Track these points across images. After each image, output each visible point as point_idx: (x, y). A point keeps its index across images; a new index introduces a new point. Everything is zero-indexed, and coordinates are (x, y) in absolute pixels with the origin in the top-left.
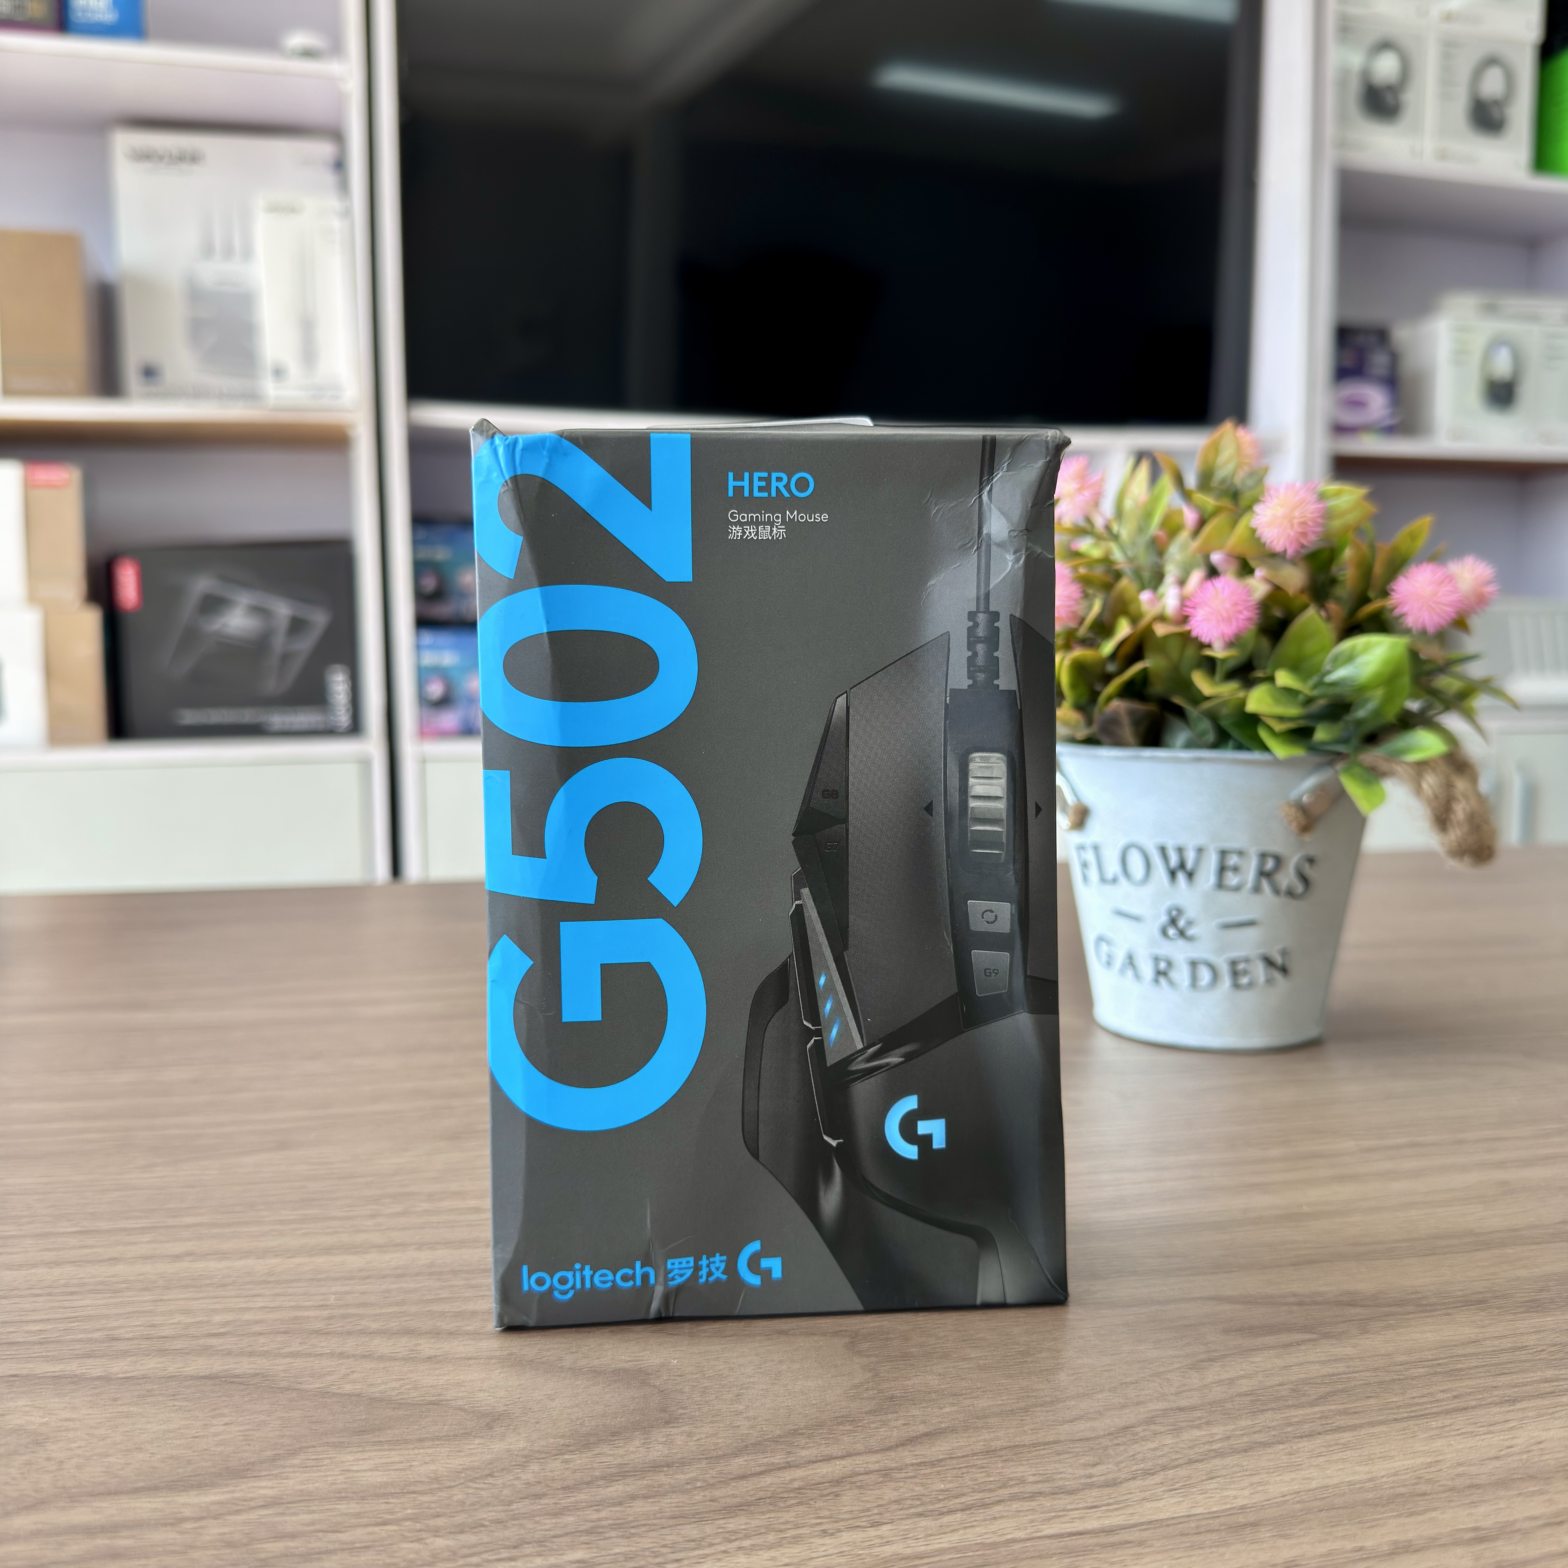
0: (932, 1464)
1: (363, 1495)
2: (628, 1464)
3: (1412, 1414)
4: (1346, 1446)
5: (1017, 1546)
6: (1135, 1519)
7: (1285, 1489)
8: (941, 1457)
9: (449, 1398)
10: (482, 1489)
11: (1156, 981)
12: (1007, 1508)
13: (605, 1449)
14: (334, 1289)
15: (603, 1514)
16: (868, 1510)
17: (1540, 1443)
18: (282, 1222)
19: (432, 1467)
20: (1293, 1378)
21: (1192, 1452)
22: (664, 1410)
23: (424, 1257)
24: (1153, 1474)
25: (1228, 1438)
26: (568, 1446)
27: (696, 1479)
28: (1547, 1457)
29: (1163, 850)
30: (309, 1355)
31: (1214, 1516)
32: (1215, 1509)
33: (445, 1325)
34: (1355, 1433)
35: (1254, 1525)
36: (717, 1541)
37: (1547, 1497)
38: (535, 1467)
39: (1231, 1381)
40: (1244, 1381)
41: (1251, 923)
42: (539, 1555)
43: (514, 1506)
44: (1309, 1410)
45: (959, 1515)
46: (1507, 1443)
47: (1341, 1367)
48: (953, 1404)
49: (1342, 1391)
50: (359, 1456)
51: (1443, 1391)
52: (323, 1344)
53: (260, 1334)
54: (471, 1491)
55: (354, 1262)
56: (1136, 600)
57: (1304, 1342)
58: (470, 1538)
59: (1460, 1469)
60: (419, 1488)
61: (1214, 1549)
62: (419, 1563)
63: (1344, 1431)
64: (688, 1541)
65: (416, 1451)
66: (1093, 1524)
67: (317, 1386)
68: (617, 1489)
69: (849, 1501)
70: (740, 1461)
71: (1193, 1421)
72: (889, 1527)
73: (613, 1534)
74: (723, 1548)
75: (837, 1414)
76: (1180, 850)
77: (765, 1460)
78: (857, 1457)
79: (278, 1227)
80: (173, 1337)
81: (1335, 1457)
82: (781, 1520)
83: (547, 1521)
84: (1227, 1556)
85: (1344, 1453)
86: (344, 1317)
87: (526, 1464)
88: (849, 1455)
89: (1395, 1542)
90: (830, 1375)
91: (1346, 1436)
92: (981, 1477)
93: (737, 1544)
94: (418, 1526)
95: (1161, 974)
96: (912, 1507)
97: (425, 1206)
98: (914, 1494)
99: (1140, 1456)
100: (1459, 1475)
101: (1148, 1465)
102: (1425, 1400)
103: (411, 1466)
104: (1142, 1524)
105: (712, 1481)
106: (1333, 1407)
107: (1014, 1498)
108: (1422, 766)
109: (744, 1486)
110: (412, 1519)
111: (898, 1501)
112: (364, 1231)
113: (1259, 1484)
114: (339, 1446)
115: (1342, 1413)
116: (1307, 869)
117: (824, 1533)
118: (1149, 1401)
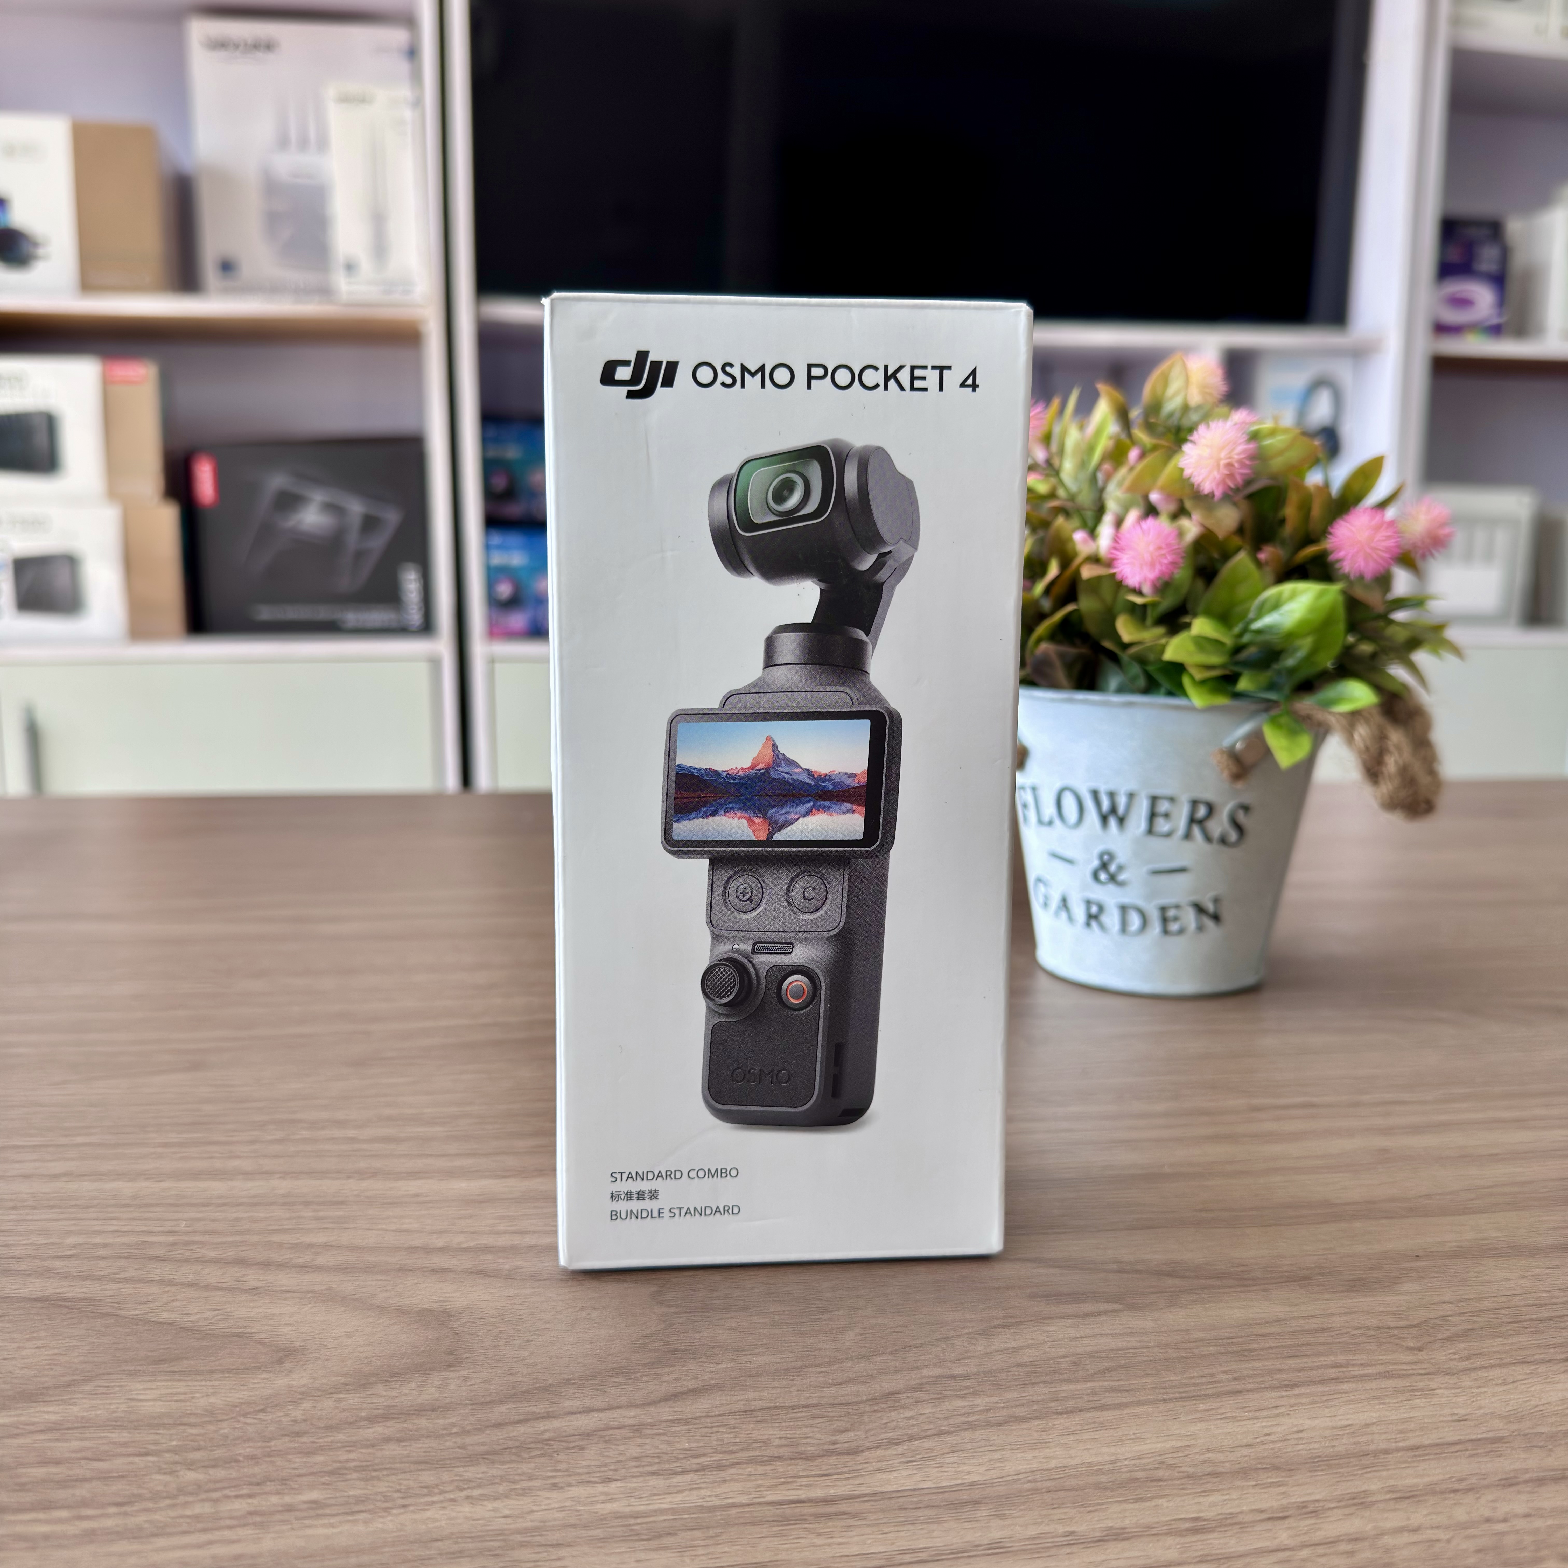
0: (687, 1422)
1: (138, 1424)
2: (397, 1406)
3: (1184, 1395)
4: (1102, 1426)
5: (734, 1511)
6: (863, 1490)
7: (1022, 1467)
8: (698, 1415)
9: (253, 1330)
10: (250, 1424)
11: (1088, 924)
12: (740, 1471)
13: (380, 1389)
14: (187, 1215)
15: (352, 1456)
16: (605, 1465)
17: (1301, 1431)
19: (212, 1400)
20: (1079, 1350)
21: (945, 1423)
22: (451, 1353)
23: (283, 1186)
24: (897, 1444)
25: (988, 1410)
26: (347, 1385)
27: (453, 1425)
28: (1301, 1447)
29: (1095, 794)
30: (141, 1281)
31: (940, 1490)
32: (944, 1484)
33: (278, 1256)
34: (1118, 1412)
35: (976, 1503)
36: (451, 1488)
37: (1282, 1489)
38: (307, 1405)
39: (1016, 1350)
40: (1028, 1351)
41: (1182, 870)
42: (278, 1493)
43: (272, 1443)
44: (1079, 1386)
45: (689, 1477)
46: (1266, 1431)
47: (1133, 1341)
48: (732, 1360)
49: (1124, 1366)
50: (149, 1385)
51: (1225, 1372)
52: (158, 1271)
53: (103, 1258)
54: (239, 1426)
55: (217, 1187)
56: (1070, 539)
57: (1106, 1312)
58: (219, 1473)
59: (1208, 1456)
60: (192, 1420)
61: (925, 1526)
62: (165, 1494)
63: (1108, 1409)
64: (422, 1487)
65: (203, 1383)
66: (818, 1493)
67: (137, 1312)
68: (376, 1431)
69: (592, 1455)
70: (503, 1408)
71: (960, 1390)
72: (619, 1484)
73: (355, 1475)
74: (452, 1497)
75: (615, 1366)
76: (1112, 795)
77: (528, 1409)
78: (617, 1411)
79: (160, 1150)
80: (22, 1258)
81: (1086, 1436)
82: (519, 1471)
83: (297, 1460)
84: (935, 1534)
85: (1097, 1433)
86: (187, 1243)
87: (300, 1401)
88: (611, 1408)
89: (1111, 1528)
90: (624, 1325)
91: (1108, 1415)
92: (727, 1437)
93: (465, 1493)
94: (176, 1458)
95: (1093, 918)
96: (650, 1464)
97: (305, 1134)
98: (657, 1451)
99: (892, 1425)
100: (1203, 1462)
101: (896, 1435)
102: (1204, 1380)
103: (193, 1398)
104: (865, 1495)
105: (468, 1428)
106: (1106, 1384)
107: (751, 1461)
108: (1355, 716)
109: (498, 1435)
110: (173, 1451)
111: (636, 1458)
112: (239, 1157)
113: (1000, 1460)
114: (133, 1374)
115: (1113, 1390)
116: (1241, 817)
117: (555, 1487)
118: (926, 1366)
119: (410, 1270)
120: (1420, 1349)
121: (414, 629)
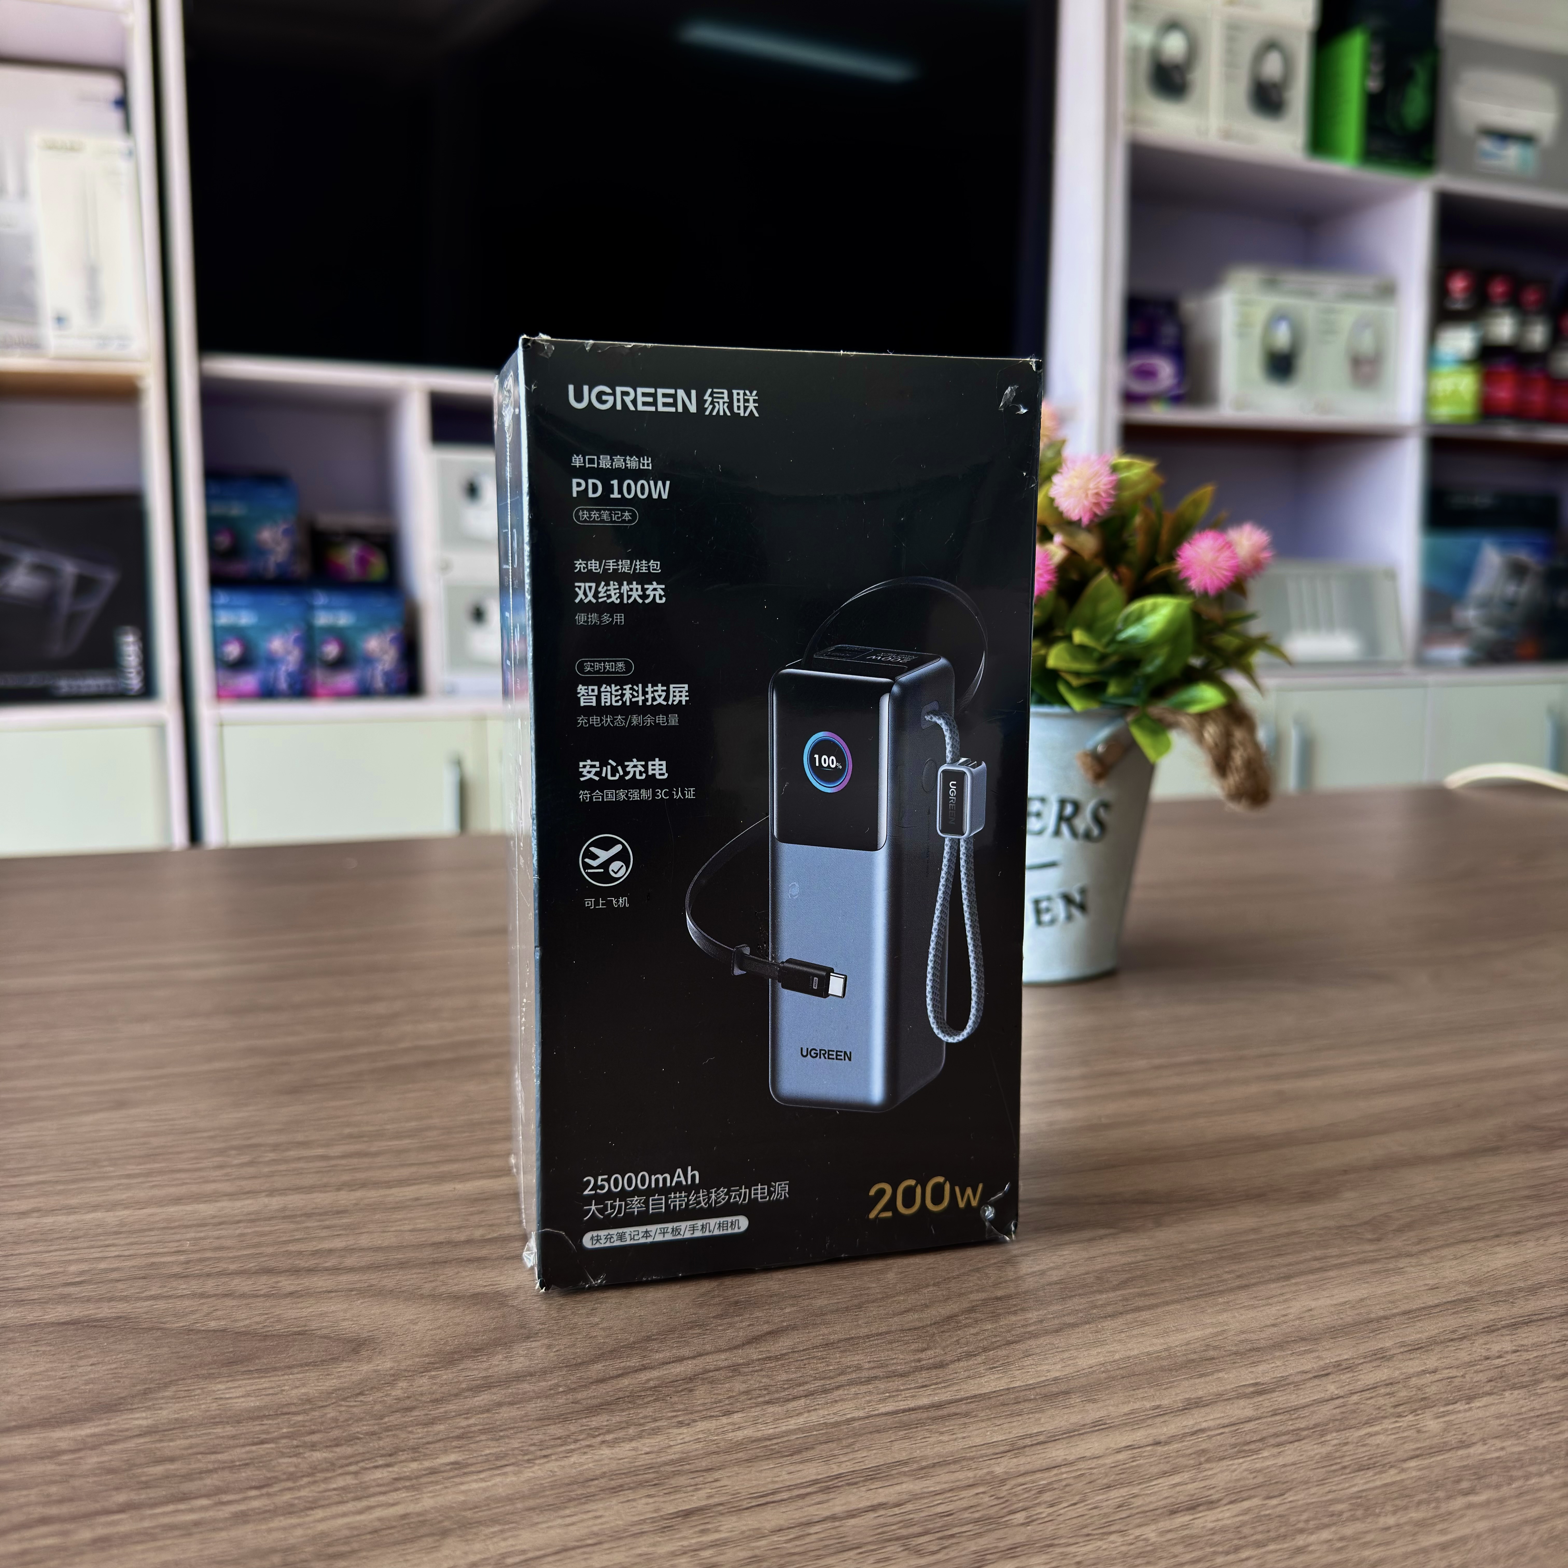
0: (777, 1358)
1: (238, 1419)
2: (493, 1376)
3: (1202, 1293)
4: (1144, 1323)
5: (856, 1424)
6: (962, 1394)
7: (1092, 1361)
8: (784, 1352)
9: (313, 1328)
10: (355, 1406)
12: (846, 1392)
13: (469, 1363)
14: (188, 1236)
15: (472, 1421)
16: (720, 1402)
17: (1311, 1310)
18: (129, 1176)
19: (303, 1390)
20: (1097, 1268)
21: (1009, 1335)
22: (522, 1327)
23: (276, 1202)
24: (975, 1355)
25: (1041, 1321)
26: (433, 1363)
27: (557, 1385)
28: (1316, 1321)
30: (170, 1297)
31: (1031, 1387)
32: (1031, 1382)
33: (302, 1263)
34: (1152, 1312)
35: (1066, 1393)
36: (581, 1437)
37: (1316, 1354)
38: (403, 1384)
39: (1043, 1273)
40: (1055, 1272)
41: (1052, 865)
42: (414, 1460)
43: (386, 1419)
44: (1112, 1295)
45: (802, 1402)
46: (1284, 1312)
47: (1140, 1257)
48: (792, 1305)
49: (1141, 1276)
50: (230, 1384)
51: (1228, 1272)
52: (183, 1287)
53: (118, 1281)
54: (343, 1409)
55: (206, 1209)
57: (1105, 1236)
58: (347, 1450)
59: (1243, 1336)
60: (293, 1409)
61: (1031, 1416)
62: (299, 1474)
63: (1143, 1310)
64: (556, 1439)
65: (286, 1377)
66: (924, 1401)
67: (181, 1324)
68: (484, 1398)
69: (702, 1395)
70: (599, 1366)
71: (1009, 1308)
72: (740, 1415)
73: (483, 1437)
74: (588, 1443)
75: (687, 1320)
77: (622, 1365)
78: (707, 1357)
79: (124, 1181)
80: (29, 1288)
81: (1135, 1332)
82: (641, 1415)
83: (419, 1431)
84: (1043, 1421)
85: (1143, 1329)
86: (201, 1260)
87: (394, 1382)
88: (700, 1355)
89: (1189, 1399)
91: (1144, 1315)
92: (821, 1366)
93: (598, 1439)
94: (295, 1443)
96: (760, 1396)
97: (271, 1156)
98: (761, 1385)
99: (963, 1341)
100: (1242, 1342)
101: (971, 1348)
102: (1213, 1280)
103: (283, 1390)
104: (967, 1398)
105: (574, 1386)
106: (1131, 1291)
107: (851, 1383)
108: (1203, 717)
109: (603, 1388)
110: (289, 1436)
111: (747, 1392)
112: (214, 1181)
113: (1069, 1358)
114: (210, 1377)
115: (1140, 1295)
116: (1102, 812)
117: (681, 1424)
118: (971, 1292)
119: (445, 1262)
120: (1379, 1240)
121: (132, 693)
